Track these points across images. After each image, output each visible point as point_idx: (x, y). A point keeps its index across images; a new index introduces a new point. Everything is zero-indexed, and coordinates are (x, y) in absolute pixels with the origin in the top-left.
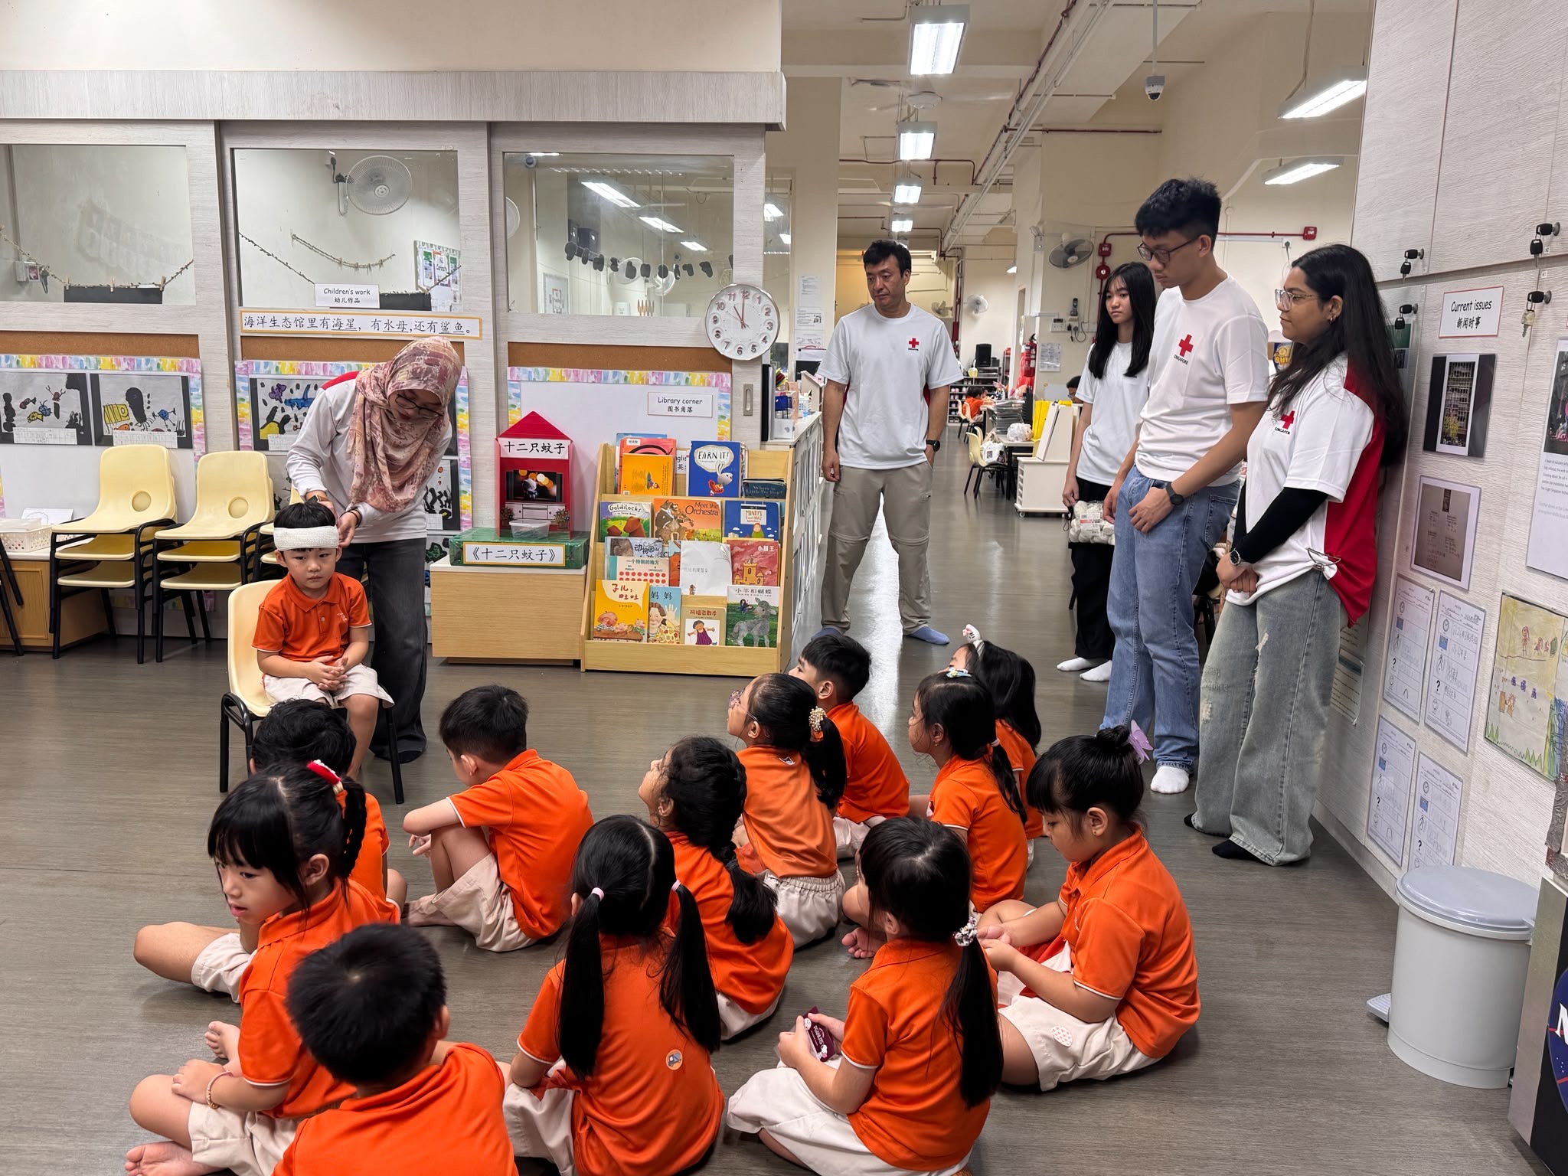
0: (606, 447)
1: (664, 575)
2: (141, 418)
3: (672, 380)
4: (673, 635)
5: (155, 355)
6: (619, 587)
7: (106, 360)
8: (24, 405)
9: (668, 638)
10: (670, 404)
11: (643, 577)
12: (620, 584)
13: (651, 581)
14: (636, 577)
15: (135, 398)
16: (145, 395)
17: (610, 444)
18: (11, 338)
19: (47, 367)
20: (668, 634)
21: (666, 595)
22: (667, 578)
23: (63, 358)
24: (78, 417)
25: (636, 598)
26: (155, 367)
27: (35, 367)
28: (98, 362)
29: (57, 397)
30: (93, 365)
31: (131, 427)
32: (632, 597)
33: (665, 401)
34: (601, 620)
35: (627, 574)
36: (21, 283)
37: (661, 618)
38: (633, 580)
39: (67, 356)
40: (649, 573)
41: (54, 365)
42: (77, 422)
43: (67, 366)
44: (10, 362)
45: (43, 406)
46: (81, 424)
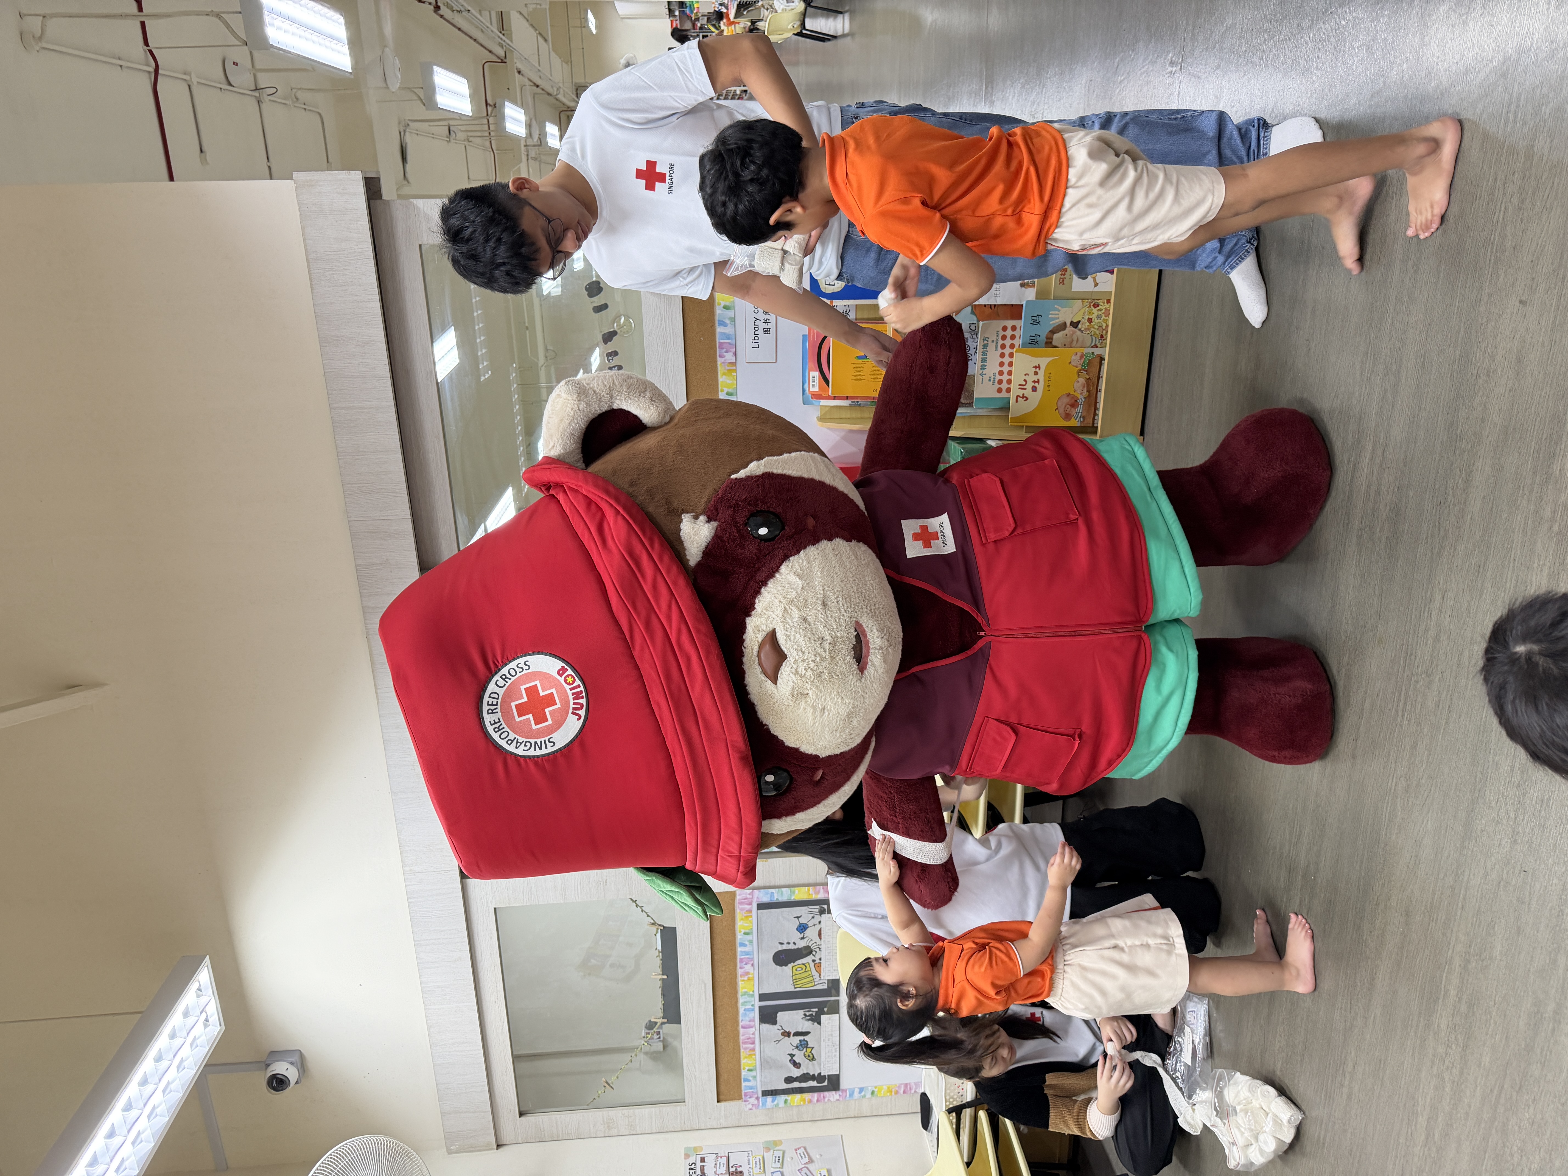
0: (822, 419)
1: (1005, 329)
2: (807, 951)
3: (728, 330)
4: (1095, 310)
5: (734, 935)
6: (1021, 393)
7: (743, 986)
8: (797, 1065)
9: (1099, 317)
10: (760, 332)
11: (1007, 360)
12: (1015, 391)
13: (1012, 346)
14: (1006, 369)
15: (783, 958)
16: (780, 948)
17: (817, 413)
18: (724, 1076)
19: (753, 1043)
20: (1094, 317)
21: (1035, 321)
22: (1010, 323)
23: (743, 1027)
24: (808, 1014)
25: (1039, 367)
26: (749, 937)
27: (755, 1054)
28: (745, 994)
29: (787, 1034)
30: (748, 999)
31: (818, 961)
32: (1036, 373)
33: (756, 339)
34: (1067, 417)
35: (1000, 382)
36: (665, 1047)
37: (1069, 329)
38: (1010, 373)
39: (741, 1024)
40: (1000, 351)
41: (751, 1036)
42: (814, 1014)
43: (752, 1023)
44: (751, 1078)
45: (797, 1047)
46: (817, 1010)
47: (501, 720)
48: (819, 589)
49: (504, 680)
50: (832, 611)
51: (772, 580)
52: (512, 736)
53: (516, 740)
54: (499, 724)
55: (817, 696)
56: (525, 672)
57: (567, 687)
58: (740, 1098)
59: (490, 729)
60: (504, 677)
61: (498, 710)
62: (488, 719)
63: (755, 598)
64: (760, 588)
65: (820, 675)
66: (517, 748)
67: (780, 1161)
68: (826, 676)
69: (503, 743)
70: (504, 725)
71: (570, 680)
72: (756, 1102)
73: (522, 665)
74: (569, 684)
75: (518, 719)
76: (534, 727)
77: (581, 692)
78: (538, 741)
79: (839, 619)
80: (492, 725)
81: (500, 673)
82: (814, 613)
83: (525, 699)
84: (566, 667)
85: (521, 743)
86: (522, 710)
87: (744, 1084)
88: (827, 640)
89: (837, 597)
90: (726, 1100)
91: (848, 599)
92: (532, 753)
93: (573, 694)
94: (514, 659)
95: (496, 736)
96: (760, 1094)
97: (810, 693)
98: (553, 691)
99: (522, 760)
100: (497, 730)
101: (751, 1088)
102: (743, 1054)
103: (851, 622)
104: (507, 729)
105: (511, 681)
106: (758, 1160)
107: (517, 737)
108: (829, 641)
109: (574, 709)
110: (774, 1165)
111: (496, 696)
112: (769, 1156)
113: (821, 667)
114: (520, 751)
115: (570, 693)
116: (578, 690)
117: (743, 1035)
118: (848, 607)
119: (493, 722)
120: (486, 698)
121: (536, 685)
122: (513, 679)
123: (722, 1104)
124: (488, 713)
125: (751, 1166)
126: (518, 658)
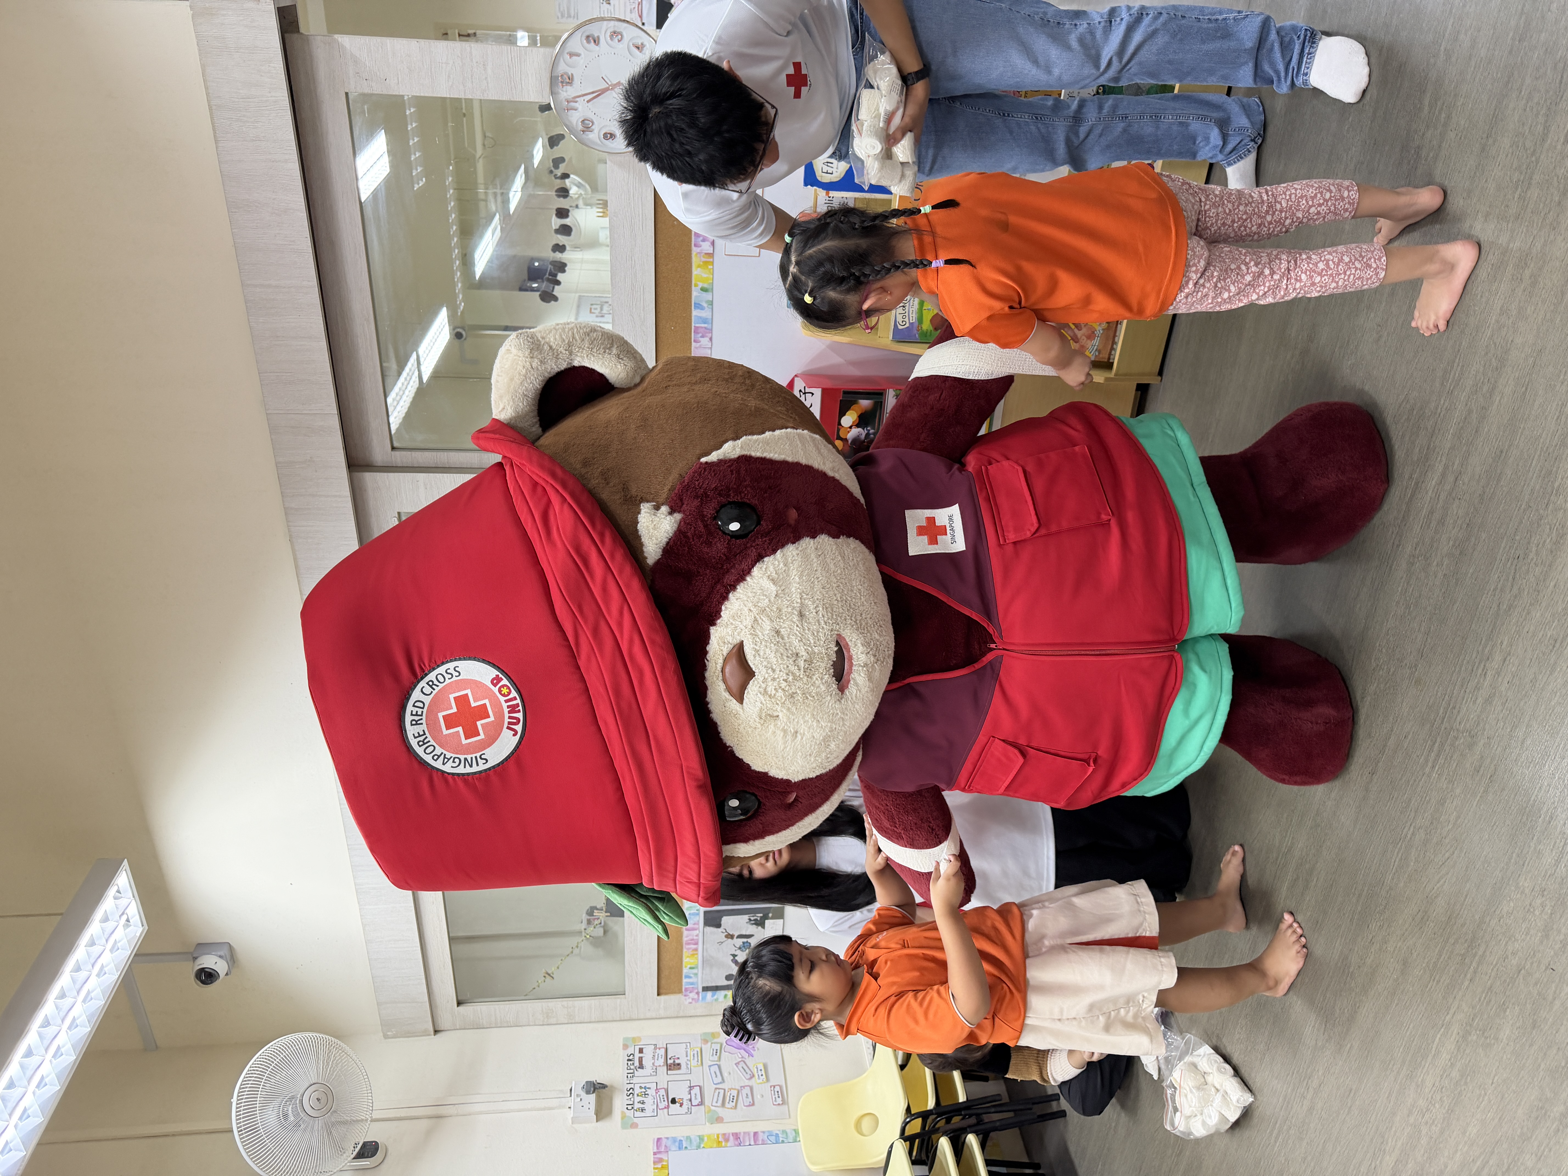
18: (665, 973)
19: (697, 944)
23: (687, 930)
24: (752, 918)
27: (697, 954)
29: (731, 937)
36: (605, 932)
41: (695, 938)
42: (759, 919)
43: (696, 926)
44: (692, 975)
45: (740, 948)
46: (761, 915)
47: (427, 732)
48: (796, 597)
49: (431, 686)
50: (810, 623)
51: (742, 584)
52: (439, 751)
53: (443, 755)
54: (424, 737)
55: (789, 718)
56: (454, 679)
57: (502, 699)
58: (680, 991)
59: (414, 742)
60: (431, 683)
61: (423, 721)
62: (411, 731)
63: (722, 604)
64: (728, 593)
65: (792, 696)
66: (444, 764)
67: (718, 1054)
68: (799, 697)
69: (428, 759)
70: (429, 738)
71: (505, 691)
72: (696, 997)
73: (451, 671)
74: (504, 695)
75: (445, 732)
76: (464, 741)
77: (518, 705)
78: (469, 757)
79: (818, 632)
80: (415, 738)
81: (427, 679)
82: (790, 626)
83: (454, 710)
84: (501, 676)
85: (449, 759)
86: (450, 722)
87: (685, 980)
88: (802, 656)
89: (817, 606)
90: (666, 994)
91: (829, 609)
92: (461, 770)
93: (508, 707)
94: (443, 663)
95: (420, 751)
96: (700, 990)
97: (781, 715)
98: (486, 701)
99: (449, 777)
100: (421, 743)
101: (692, 984)
102: (685, 953)
103: (831, 636)
104: (432, 742)
105: (439, 688)
106: (696, 1053)
107: (445, 752)
108: (804, 658)
109: (509, 723)
110: (711, 1058)
111: (421, 705)
112: (707, 1048)
113: (793, 687)
114: (448, 768)
115: (505, 705)
116: (514, 702)
117: (687, 937)
118: (828, 619)
119: (416, 735)
120: (410, 708)
121: (467, 695)
122: (441, 686)
123: (662, 997)
124: (412, 725)
125: (689, 1058)
126: (447, 662)
